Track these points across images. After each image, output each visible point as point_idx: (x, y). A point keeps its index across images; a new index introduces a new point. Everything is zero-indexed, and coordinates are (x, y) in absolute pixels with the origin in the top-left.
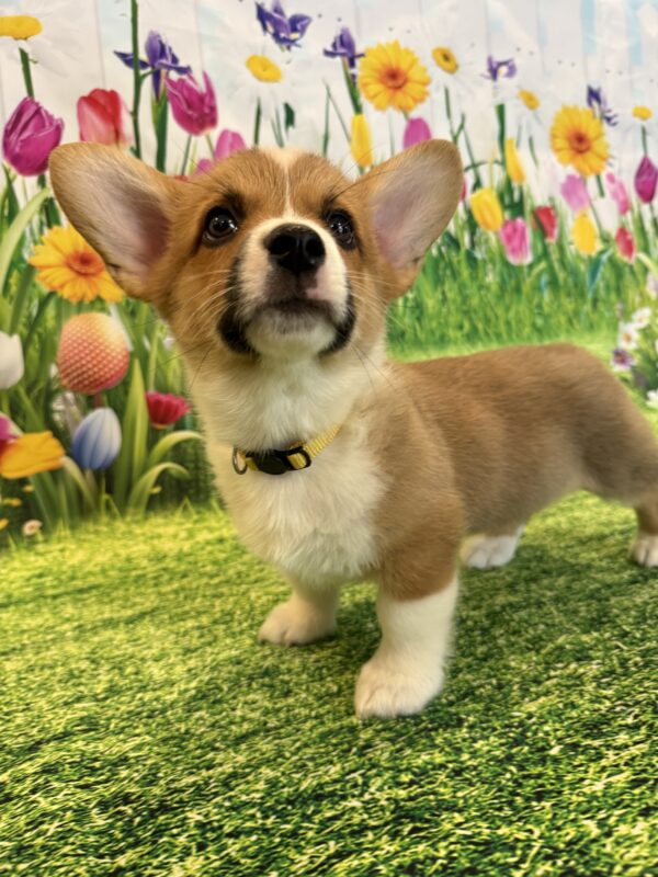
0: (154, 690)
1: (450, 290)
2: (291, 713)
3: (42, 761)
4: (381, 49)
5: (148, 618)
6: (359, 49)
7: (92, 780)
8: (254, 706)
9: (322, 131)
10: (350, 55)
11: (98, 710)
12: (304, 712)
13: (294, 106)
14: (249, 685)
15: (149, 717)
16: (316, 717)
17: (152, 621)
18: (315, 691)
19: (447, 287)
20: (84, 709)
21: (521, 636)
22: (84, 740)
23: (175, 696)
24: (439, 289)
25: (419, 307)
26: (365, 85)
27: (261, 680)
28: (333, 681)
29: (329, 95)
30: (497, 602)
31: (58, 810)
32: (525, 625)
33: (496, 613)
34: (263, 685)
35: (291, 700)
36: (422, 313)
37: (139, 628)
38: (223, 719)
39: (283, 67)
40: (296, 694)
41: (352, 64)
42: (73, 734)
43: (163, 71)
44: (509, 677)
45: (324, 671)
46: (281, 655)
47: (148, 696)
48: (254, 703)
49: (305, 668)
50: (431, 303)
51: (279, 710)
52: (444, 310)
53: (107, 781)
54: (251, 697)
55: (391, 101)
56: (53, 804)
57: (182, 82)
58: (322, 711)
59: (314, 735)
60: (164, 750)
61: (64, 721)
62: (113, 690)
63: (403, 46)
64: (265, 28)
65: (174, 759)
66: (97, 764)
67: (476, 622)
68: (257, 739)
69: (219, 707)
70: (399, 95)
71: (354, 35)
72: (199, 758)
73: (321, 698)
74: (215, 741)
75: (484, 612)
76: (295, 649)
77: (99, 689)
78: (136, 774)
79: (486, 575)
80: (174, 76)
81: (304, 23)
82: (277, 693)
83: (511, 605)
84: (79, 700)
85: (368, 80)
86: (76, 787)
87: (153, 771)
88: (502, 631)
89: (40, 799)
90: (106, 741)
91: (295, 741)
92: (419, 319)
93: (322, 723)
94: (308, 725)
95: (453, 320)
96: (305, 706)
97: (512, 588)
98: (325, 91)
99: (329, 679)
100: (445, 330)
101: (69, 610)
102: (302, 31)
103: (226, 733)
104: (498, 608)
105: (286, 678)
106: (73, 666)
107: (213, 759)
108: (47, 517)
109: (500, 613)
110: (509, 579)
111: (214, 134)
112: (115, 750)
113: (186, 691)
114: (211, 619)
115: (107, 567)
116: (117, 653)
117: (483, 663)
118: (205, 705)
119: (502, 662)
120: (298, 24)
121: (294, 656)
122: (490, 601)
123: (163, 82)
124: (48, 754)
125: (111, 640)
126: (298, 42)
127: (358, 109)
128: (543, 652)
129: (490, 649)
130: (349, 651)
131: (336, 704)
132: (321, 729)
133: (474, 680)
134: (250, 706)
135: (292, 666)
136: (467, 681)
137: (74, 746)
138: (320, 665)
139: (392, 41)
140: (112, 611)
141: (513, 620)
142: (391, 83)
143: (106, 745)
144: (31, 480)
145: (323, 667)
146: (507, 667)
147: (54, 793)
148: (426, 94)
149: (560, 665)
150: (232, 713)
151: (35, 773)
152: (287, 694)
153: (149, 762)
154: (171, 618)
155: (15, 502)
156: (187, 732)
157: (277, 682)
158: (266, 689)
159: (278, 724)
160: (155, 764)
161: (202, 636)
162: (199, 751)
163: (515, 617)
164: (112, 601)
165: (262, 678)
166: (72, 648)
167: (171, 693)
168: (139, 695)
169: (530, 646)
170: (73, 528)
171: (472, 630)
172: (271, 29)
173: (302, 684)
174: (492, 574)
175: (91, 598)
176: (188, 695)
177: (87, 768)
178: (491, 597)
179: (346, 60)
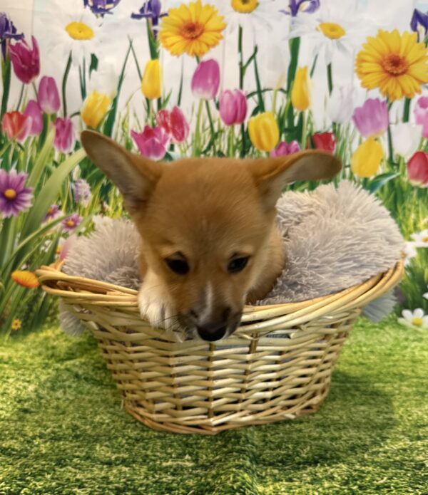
4: (184, 8)
6: (164, 10)
10: (154, 16)
13: (99, 56)
26: (164, 37)
39: (96, 29)
41: (155, 22)
43: (7, 40)
57: (18, 45)
63: (204, 4)
64: (86, 3)
80: (13, 42)
85: (168, 34)
98: (128, 44)
102: (116, 3)
123: (8, 47)
126: (111, 11)
127: (154, 54)
142: (188, 35)
148: (220, 38)
172: (90, 3)
179: (150, 20)
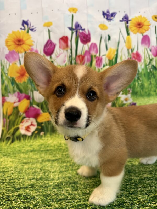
0: (49, 181)
1: (153, 81)
2: (75, 196)
3: (19, 193)
4: (136, 18)
5: (57, 161)
6: (130, 19)
7: (26, 201)
8: (67, 191)
9: (118, 41)
10: (127, 20)
11: (36, 183)
12: (78, 197)
13: (110, 35)
14: (69, 185)
15: (44, 188)
16: (79, 199)
17: (57, 162)
18: (83, 191)
19: (151, 80)
20: (33, 182)
21: (145, 189)
22: (29, 190)
23: (52, 183)
24: (149, 81)
25: (142, 86)
26: (131, 28)
27: (72, 184)
28: (89, 190)
29: (120, 32)
30: (144, 176)
31: (15, 207)
32: (149, 186)
33: (142, 180)
34: (72, 186)
35: (76, 192)
36: (143, 87)
37: (54, 163)
38: (59, 193)
39: (108, 26)
40: (79, 191)
41: (127, 23)
42: (28, 188)
43: (78, 31)
44: (136, 202)
45: (88, 186)
46: (80, 179)
47: (47, 182)
48: (68, 190)
49: (84, 184)
50: (146, 84)
51: (72, 194)
52: (150, 87)
53: (28, 202)
54: (68, 189)
55: (138, 32)
56: (15, 205)
57: (82, 33)
58: (82, 198)
59: (76, 204)
60: (42, 198)
61: (28, 184)
62: (41, 179)
63: (143, 16)
64: (104, 17)
65: (43, 201)
66: (29, 197)
67: (135, 181)
68: (63, 201)
69: (60, 189)
70: (141, 30)
71: (129, 15)
72: (48, 202)
73: (83, 194)
74: (54, 199)
75: (139, 178)
76: (84, 178)
77: (39, 177)
78: (34, 203)
79: (145, 166)
80: (81, 31)
81: (114, 14)
82: (74, 189)
83: (147, 178)
84: (33, 179)
85: (132, 26)
86: (22, 202)
87: (37, 203)
88: (141, 186)
89: (14, 203)
90: (33, 192)
91: (71, 205)
92: (142, 89)
93: (80, 201)
94: (77, 201)
95: (153, 89)
96: (78, 195)
97: (150, 172)
98: (119, 31)
99: (88, 189)
100: (150, 92)
101: (43, 155)
102: (114, 16)
103: (58, 197)
104: (143, 178)
105: (78, 185)
106: (36, 170)
107: (51, 204)
108: (46, 131)
109: (143, 180)
110: (151, 169)
111: (89, 44)
112: (34, 194)
113: (55, 183)
114: (70, 164)
115: (56, 145)
116: (47, 168)
117: (131, 195)
118: (57, 188)
119: (136, 196)
120: (113, 15)
121: (83, 180)
122: (142, 175)
123: (78, 33)
124: (21, 192)
125: (47, 165)
126: (113, 19)
127: (128, 34)
128: (150, 196)
129: (135, 191)
130: (97, 182)
131: (86, 197)
132: (79, 203)
133: (125, 200)
134: (66, 191)
135: (81, 182)
136: (123, 200)
137: (26, 191)
138: (88, 184)
139: (139, 16)
140: (51, 157)
141: (146, 183)
142: (139, 26)
143: (33, 193)
144: (44, 123)
145: (88, 185)
146: (137, 198)
147: (17, 202)
148: (149, 28)
149: (153, 202)
150: (62, 192)
151: (16, 196)
152: (76, 190)
153: (38, 200)
154: (61, 162)
155: (40, 127)
156: (50, 194)
157: (76, 186)
158: (72, 187)
159: (70, 198)
160: (39, 201)
161: (66, 169)
162: (49, 201)
163: (147, 182)
164: (52, 154)
165: (73, 184)
166: (38, 165)
167: (52, 182)
168: (45, 181)
169: (147, 193)
170: (51, 135)
171: (132, 184)
172: (106, 17)
173: (81, 188)
174: (147, 166)
175: (48, 153)
176: (55, 184)
177: (26, 197)
178: (143, 174)
179: (126, 22)
